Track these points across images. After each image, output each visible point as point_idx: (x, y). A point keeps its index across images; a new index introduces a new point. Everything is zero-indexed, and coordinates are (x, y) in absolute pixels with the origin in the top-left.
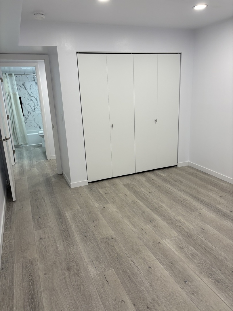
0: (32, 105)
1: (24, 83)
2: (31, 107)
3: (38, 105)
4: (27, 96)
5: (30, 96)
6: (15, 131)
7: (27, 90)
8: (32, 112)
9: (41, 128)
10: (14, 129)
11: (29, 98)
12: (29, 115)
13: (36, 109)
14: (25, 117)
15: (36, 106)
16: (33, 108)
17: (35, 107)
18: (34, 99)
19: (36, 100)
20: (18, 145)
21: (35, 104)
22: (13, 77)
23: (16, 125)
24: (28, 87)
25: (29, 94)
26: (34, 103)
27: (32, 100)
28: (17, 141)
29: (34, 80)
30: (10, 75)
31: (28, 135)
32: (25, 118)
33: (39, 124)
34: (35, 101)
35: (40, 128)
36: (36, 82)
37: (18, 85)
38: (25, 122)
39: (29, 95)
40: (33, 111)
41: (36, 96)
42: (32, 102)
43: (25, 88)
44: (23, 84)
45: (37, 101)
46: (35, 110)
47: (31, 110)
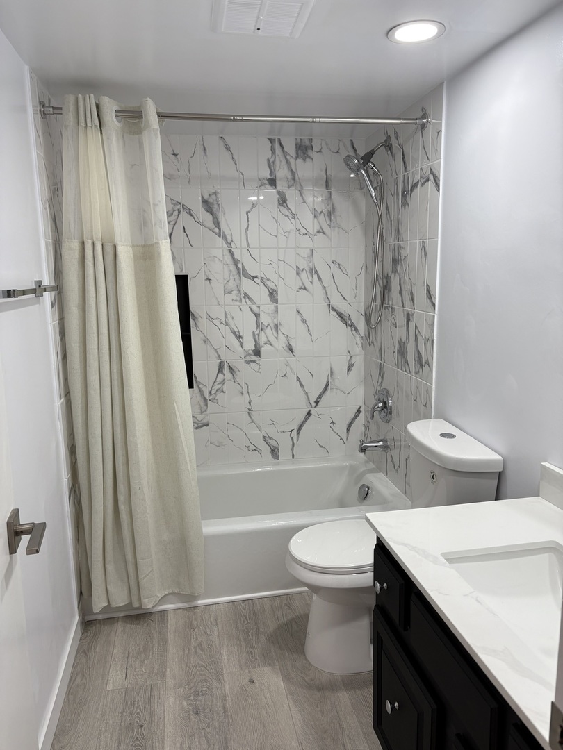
0: (247, 325)
1: (215, 193)
2: (239, 337)
3: (276, 327)
4: (221, 270)
5: (241, 272)
6: (123, 508)
7: (225, 238)
8: (240, 365)
9: (280, 454)
10: (121, 498)
11: (232, 285)
12: (223, 382)
13: (262, 350)
14: (201, 391)
15: (268, 331)
16: (250, 346)
17: (263, 339)
18: (258, 293)
19: (273, 295)
20: (136, 605)
21: (265, 319)
22: (148, 126)
23: (133, 473)
24: (232, 221)
25: (236, 262)
26: (257, 315)
27: (246, 296)
28: (133, 582)
29: (272, 182)
30: (132, 117)
31: (210, 539)
32: (199, 398)
33: (271, 432)
34: (267, 306)
35: (278, 458)
36: (279, 193)
37: (177, 209)
38: (200, 417)
39: (232, 267)
40: (248, 362)
41: (273, 277)
42: (246, 308)
43: (217, 224)
44: (205, 202)
45: (272, 306)
46: (257, 353)
47: (235, 354)
